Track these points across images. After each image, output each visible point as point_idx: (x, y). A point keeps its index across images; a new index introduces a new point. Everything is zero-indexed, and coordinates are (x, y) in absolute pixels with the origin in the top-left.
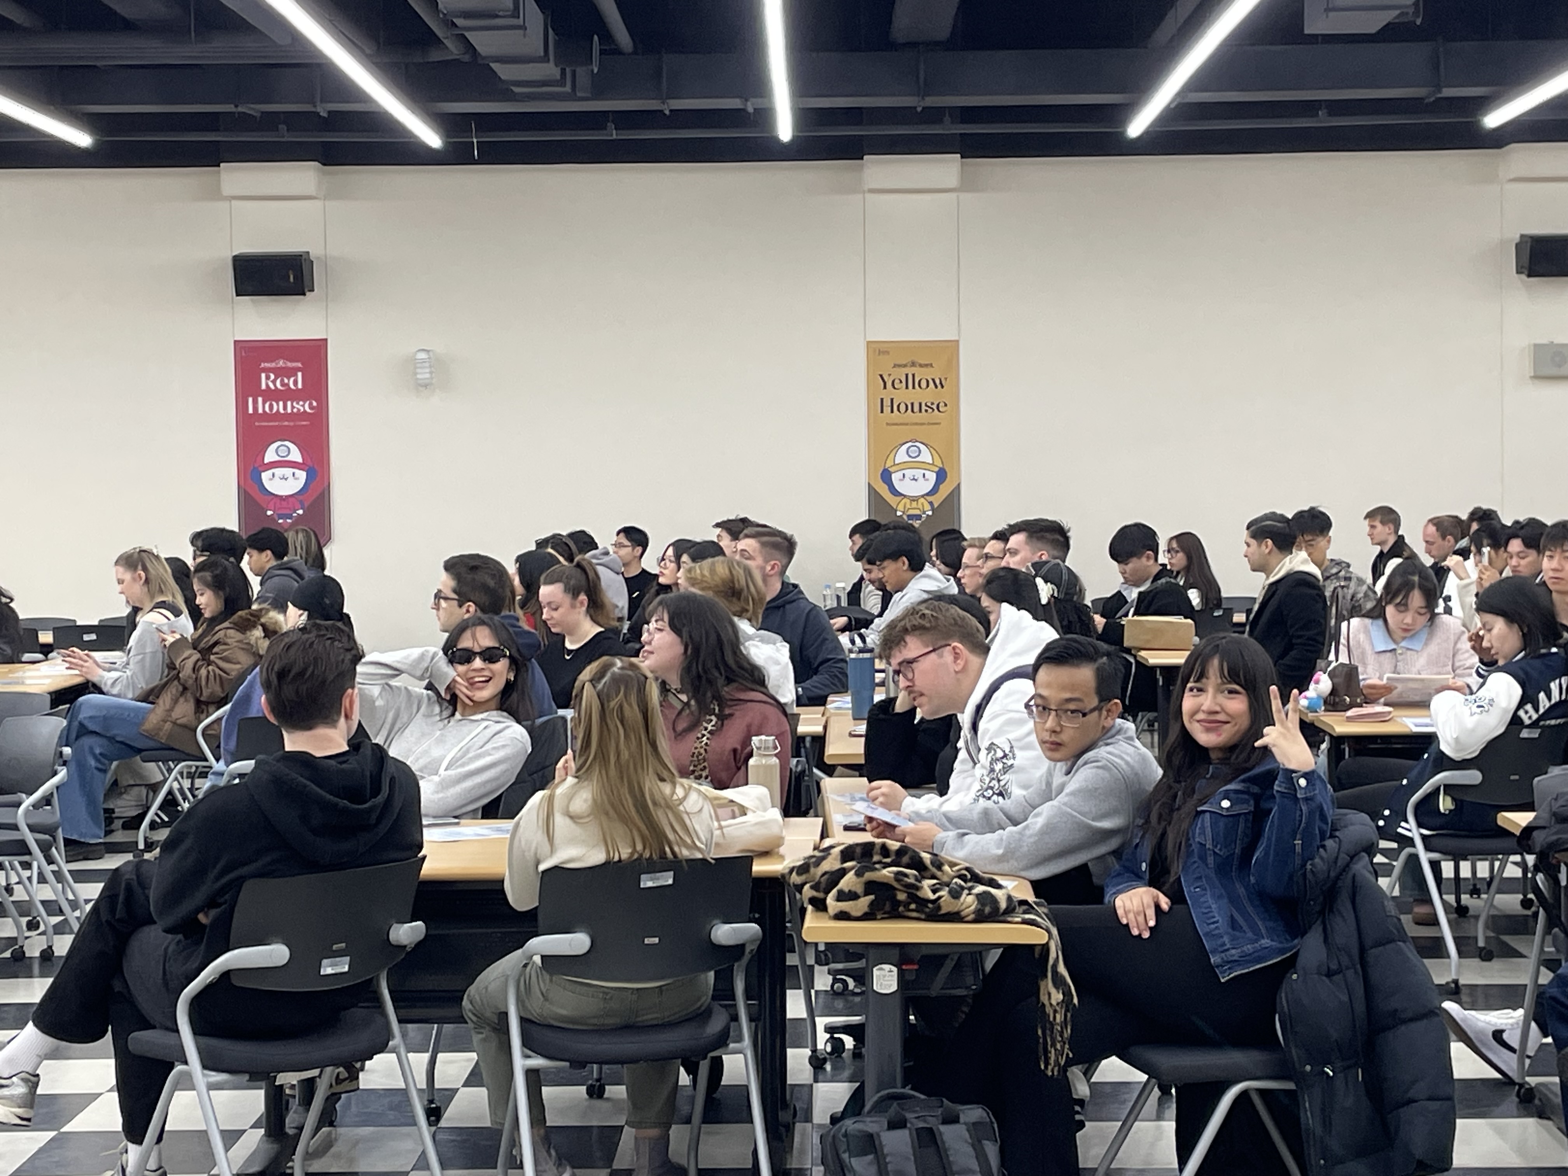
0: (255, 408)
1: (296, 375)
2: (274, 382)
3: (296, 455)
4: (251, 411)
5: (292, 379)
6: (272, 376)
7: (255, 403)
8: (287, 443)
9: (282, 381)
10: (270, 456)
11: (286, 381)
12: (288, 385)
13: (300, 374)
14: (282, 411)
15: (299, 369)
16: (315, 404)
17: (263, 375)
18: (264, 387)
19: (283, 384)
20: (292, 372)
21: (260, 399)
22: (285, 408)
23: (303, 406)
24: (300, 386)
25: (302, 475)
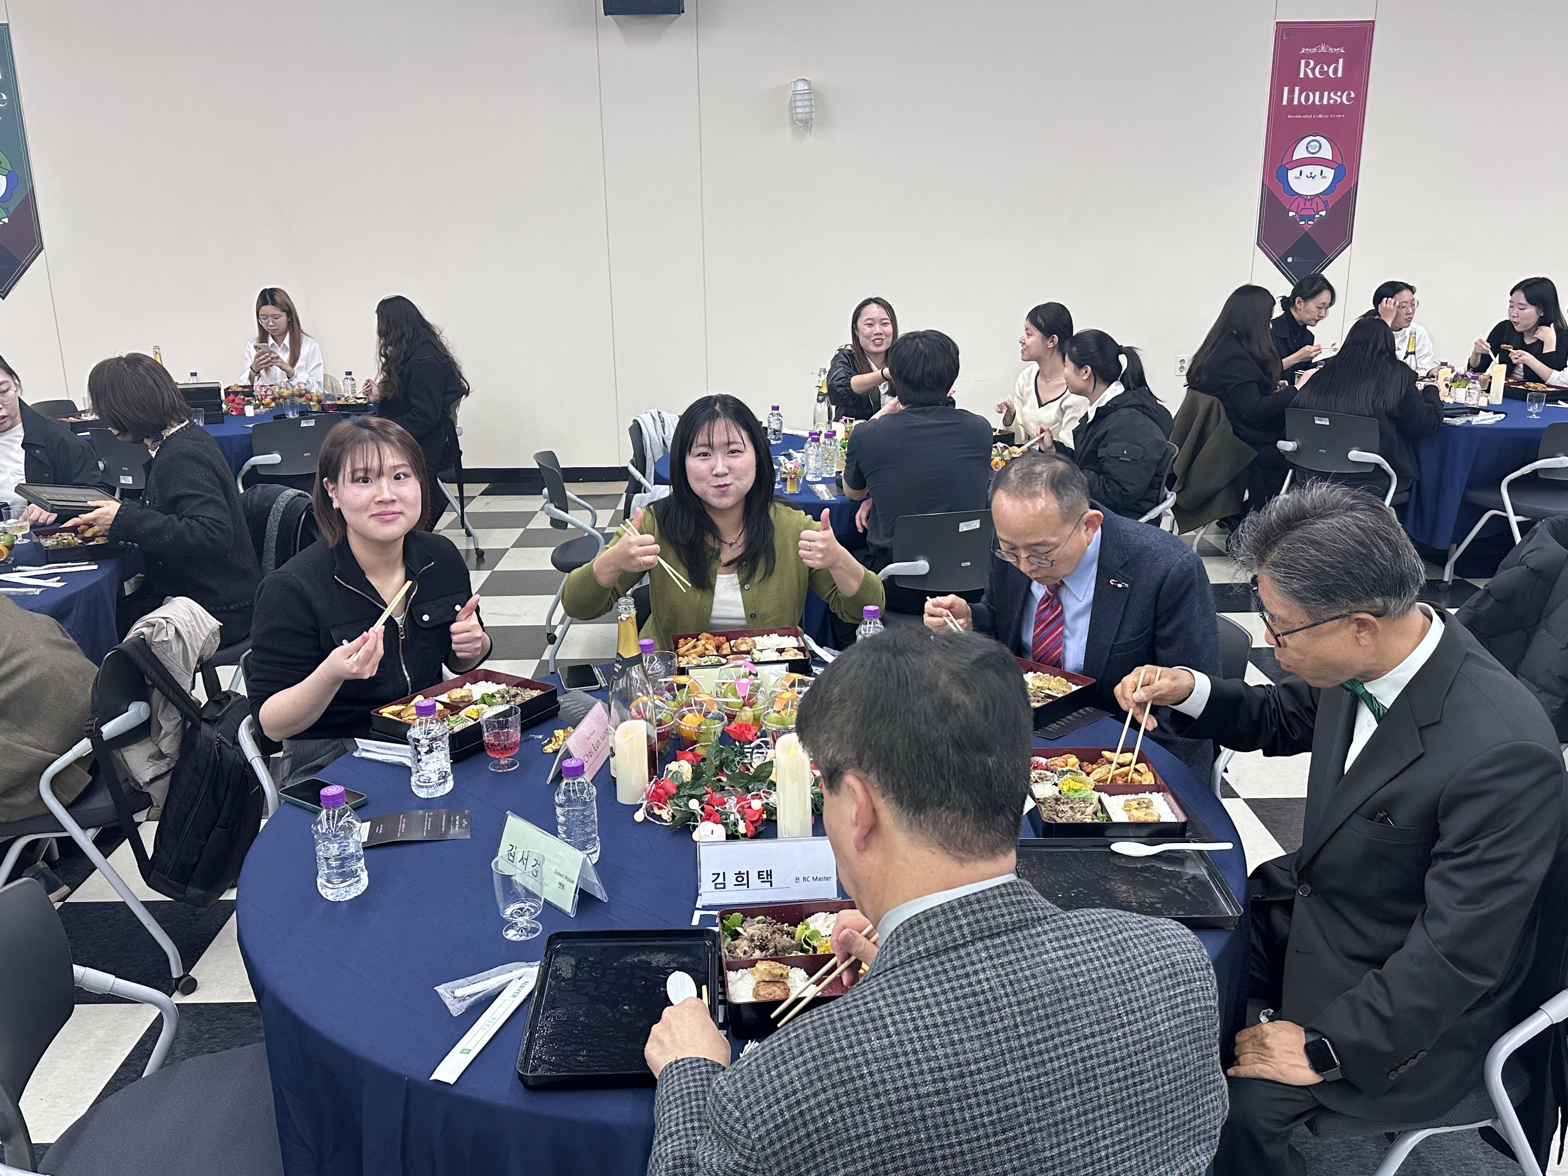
0: (1290, 100)
1: (1337, 63)
2: (1313, 70)
3: (1327, 152)
4: (1285, 103)
5: (1332, 67)
6: (1312, 63)
7: (1291, 92)
8: (1318, 138)
9: (1322, 68)
10: (1300, 152)
11: (1326, 69)
12: (1327, 72)
13: (1341, 61)
14: (1317, 103)
15: (1340, 55)
16: (1353, 95)
17: (1303, 62)
18: (1302, 76)
19: (1321, 73)
20: (1331, 59)
21: (1297, 89)
22: (1321, 98)
23: (1341, 97)
24: (1340, 75)
25: (1330, 173)
